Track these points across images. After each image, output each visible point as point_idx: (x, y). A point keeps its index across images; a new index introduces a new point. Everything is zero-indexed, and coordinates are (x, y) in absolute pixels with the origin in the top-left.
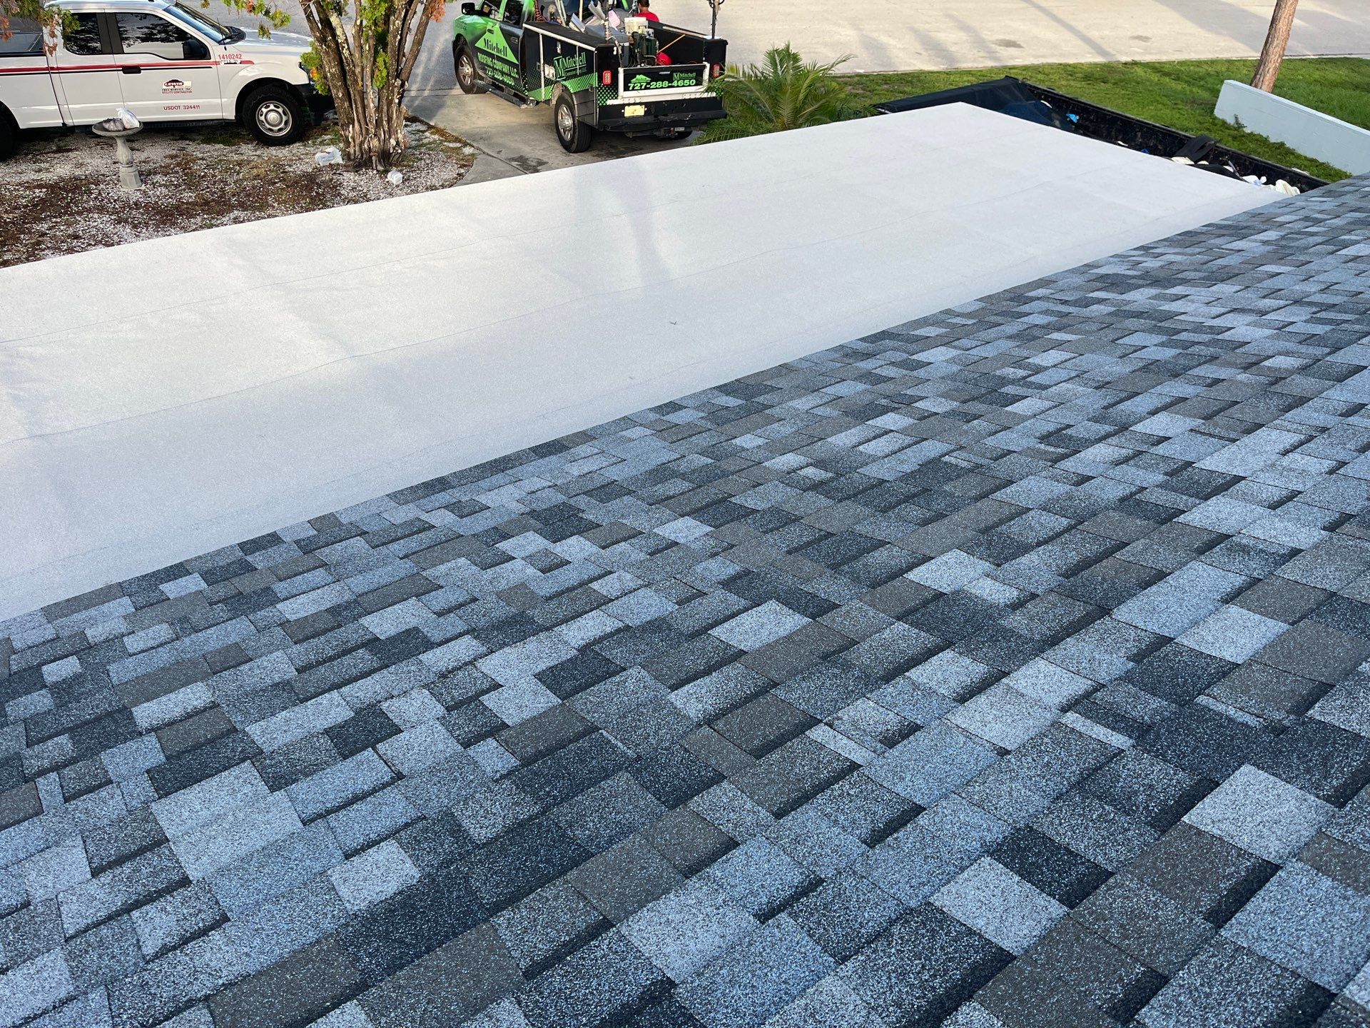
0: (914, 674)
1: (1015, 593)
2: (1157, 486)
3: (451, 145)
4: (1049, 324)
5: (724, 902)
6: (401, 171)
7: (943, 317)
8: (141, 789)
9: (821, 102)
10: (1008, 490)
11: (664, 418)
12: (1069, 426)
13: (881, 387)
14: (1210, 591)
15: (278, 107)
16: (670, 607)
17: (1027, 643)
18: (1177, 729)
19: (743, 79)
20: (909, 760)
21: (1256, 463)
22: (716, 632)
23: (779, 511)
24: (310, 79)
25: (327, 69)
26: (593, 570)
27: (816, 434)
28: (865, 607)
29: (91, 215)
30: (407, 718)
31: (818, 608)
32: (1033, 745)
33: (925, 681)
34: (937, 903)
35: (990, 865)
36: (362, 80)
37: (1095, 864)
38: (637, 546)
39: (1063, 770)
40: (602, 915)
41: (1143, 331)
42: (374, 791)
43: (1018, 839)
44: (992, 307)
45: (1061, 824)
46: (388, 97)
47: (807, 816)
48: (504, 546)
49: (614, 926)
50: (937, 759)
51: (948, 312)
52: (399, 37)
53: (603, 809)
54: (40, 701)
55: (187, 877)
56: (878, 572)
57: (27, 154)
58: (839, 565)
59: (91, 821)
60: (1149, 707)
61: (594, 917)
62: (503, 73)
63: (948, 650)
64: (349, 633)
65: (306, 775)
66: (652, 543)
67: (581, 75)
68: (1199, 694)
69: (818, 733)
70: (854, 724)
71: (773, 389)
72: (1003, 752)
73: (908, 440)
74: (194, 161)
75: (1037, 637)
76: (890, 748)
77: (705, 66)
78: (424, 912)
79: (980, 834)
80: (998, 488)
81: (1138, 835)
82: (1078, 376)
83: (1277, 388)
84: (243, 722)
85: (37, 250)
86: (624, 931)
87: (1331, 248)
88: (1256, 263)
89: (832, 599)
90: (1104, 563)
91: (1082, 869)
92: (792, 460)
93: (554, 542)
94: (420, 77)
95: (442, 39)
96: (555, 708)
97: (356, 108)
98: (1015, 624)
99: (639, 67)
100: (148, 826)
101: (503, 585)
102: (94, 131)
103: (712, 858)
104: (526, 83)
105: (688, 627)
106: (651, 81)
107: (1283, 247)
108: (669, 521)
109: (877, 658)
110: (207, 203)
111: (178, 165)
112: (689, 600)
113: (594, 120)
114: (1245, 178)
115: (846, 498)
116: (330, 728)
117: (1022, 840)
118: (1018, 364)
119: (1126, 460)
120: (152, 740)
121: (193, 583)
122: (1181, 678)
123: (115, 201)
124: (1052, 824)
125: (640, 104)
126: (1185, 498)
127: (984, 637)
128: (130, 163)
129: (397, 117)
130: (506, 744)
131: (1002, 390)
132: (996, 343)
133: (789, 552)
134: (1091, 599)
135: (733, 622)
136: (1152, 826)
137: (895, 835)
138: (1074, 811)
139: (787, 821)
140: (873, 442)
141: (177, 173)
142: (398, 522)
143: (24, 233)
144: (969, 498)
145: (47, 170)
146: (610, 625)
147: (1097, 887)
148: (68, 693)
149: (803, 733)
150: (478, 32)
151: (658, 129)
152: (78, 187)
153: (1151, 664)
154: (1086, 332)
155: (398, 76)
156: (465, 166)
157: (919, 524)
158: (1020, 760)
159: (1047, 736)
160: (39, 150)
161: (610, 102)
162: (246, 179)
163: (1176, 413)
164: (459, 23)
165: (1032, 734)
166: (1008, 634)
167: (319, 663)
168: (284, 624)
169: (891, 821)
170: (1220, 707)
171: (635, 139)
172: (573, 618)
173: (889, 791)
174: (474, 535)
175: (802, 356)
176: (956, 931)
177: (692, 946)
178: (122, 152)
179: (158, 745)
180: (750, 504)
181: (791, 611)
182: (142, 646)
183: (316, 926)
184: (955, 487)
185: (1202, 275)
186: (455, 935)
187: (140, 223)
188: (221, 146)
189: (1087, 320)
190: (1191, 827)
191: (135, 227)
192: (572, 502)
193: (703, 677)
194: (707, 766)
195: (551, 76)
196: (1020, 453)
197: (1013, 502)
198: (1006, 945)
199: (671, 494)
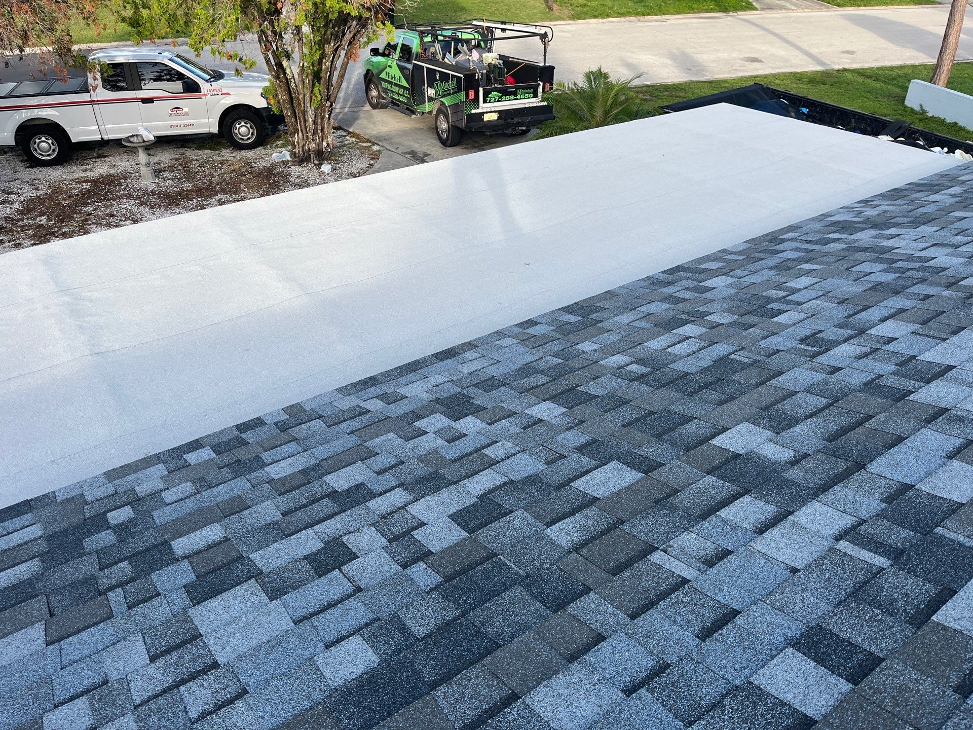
0: (723, 513)
1: (792, 453)
2: (891, 374)
3: (364, 145)
4: (799, 258)
5: (599, 681)
6: (330, 164)
7: (721, 255)
8: (181, 599)
9: (623, 106)
10: (780, 378)
11: (526, 331)
12: (821, 331)
13: (679, 306)
14: (937, 450)
15: (247, 124)
16: (541, 466)
17: (804, 490)
18: (922, 552)
19: (568, 92)
21: (962, 356)
22: (576, 484)
23: (614, 396)
24: (268, 104)
25: (280, 97)
26: (484, 441)
27: (636, 340)
28: (683, 465)
29: (122, 200)
30: (361, 548)
31: (649, 467)
32: (816, 565)
33: (732, 518)
34: (756, 683)
35: (793, 654)
36: (304, 103)
37: (870, 652)
38: (514, 423)
39: (841, 584)
40: (511, 690)
41: (869, 261)
42: (342, 600)
43: (812, 634)
44: (756, 247)
45: (843, 624)
46: (321, 114)
47: (653, 619)
48: (419, 424)
49: (520, 698)
50: (745, 575)
51: (724, 251)
52: (329, 73)
53: (506, 612)
54: (106, 538)
55: (217, 662)
56: (690, 439)
57: (77, 160)
58: (661, 434)
59: (147, 622)
60: (900, 536)
61: (505, 691)
62: (399, 94)
63: (746, 496)
64: (316, 488)
65: (294, 589)
66: (524, 420)
67: (453, 94)
68: (936, 526)
69: (657, 557)
70: (682, 550)
71: (601, 309)
72: (794, 570)
73: (703, 344)
74: (191, 162)
75: (811, 485)
76: (710, 568)
77: (539, 84)
78: (384, 687)
79: (783, 631)
80: (772, 377)
81: (900, 631)
82: (824, 295)
84: (247, 551)
85: (85, 225)
86: (528, 701)
88: (947, 211)
89: (658, 459)
90: (857, 430)
91: (861, 656)
92: (619, 359)
93: (455, 421)
94: (342, 99)
95: (356, 73)
96: (465, 539)
97: (300, 122)
98: (794, 476)
99: (493, 86)
100: (188, 625)
101: (421, 452)
102: (123, 143)
103: (587, 649)
104: (415, 101)
105: (555, 481)
106: (502, 96)
107: (966, 199)
108: (535, 404)
109: (695, 502)
110: (200, 190)
111: (180, 164)
112: (554, 461)
113: (463, 124)
114: (932, 149)
115: (662, 386)
116: (308, 555)
117: (815, 635)
118: (779, 287)
119: (866, 355)
120: (185, 564)
121: (206, 454)
122: (922, 514)
123: (138, 190)
124: (836, 623)
125: (495, 112)
126: (912, 382)
127: (771, 486)
128: (148, 165)
129: (328, 127)
130: (432, 566)
131: (769, 306)
132: (761, 273)
133: (624, 426)
134: (850, 457)
135: (587, 477)
136: (910, 624)
137: (720, 632)
138: (851, 613)
139: (639, 621)
140: (678, 345)
141: (179, 170)
142: (345, 408)
143: (76, 214)
144: (752, 385)
145: (91, 170)
146: (499, 480)
147: (873, 670)
148: (126, 532)
149: (646, 557)
150: (381, 67)
151: (507, 128)
152: (112, 182)
153: (899, 504)
154: (827, 263)
155: (328, 100)
156: (374, 158)
157: (716, 404)
158: (807, 576)
159: (826, 559)
160: (85, 157)
161: (473, 111)
162: (226, 173)
163: (900, 320)
164: (368, 62)
165: (815, 557)
166: (790, 483)
167: (297, 509)
168: (270, 481)
169: (716, 621)
170: (953, 536)
171: (491, 136)
172: (472, 475)
173: (712, 599)
174: (398, 417)
175: (621, 285)
176: (771, 703)
177: (578, 713)
178: (142, 157)
179: (190, 568)
180: (593, 391)
181: (629, 469)
182: (174, 498)
183: (309, 697)
184: (741, 377)
185: (907, 220)
186: (408, 704)
187: (155, 205)
188: (209, 151)
189: (827, 254)
190: (938, 624)
191: (152, 207)
192: (465, 392)
193: (570, 517)
194: (578, 582)
195: (432, 95)
196: (786, 351)
197: (784, 387)
198: (810, 712)
199: (535, 385)
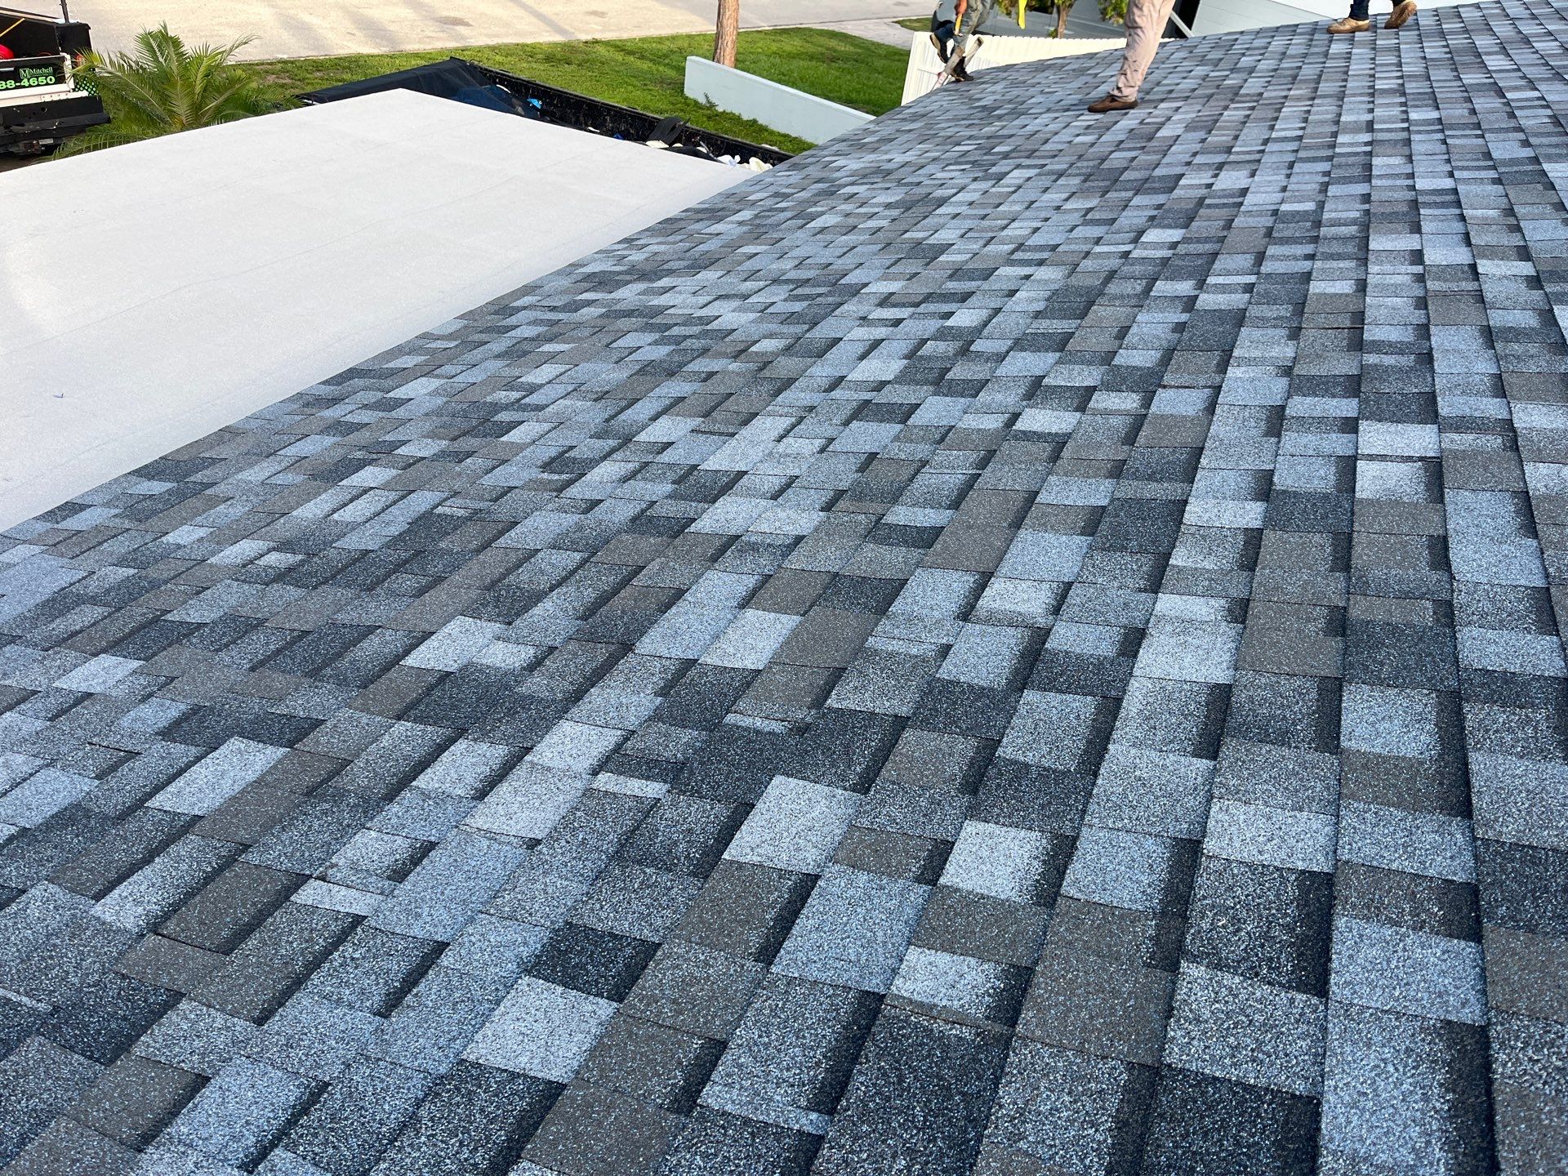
0: (422, 782)
2: (666, 497)
4: (539, 335)
7: (421, 342)
9: (227, 94)
10: (512, 533)
11: (59, 526)
12: (571, 448)
13: (353, 438)
14: (727, 599)
16: (87, 785)
17: (549, 707)
18: (709, 759)
20: (425, 890)
21: (755, 454)
22: (154, 803)
23: (235, 619)
27: (277, 509)
28: (357, 714)
31: (297, 732)
32: (567, 824)
33: (437, 786)
34: (472, 1058)
35: (528, 985)
37: (642, 940)
39: (600, 843)
41: (636, 331)
43: (557, 941)
44: (475, 324)
45: (602, 907)
47: (300, 1007)
50: (459, 876)
51: (425, 336)
56: (370, 666)
58: (320, 669)
60: (681, 741)
63: (461, 740)
66: (53, 702)
68: (726, 714)
69: (307, 895)
70: (354, 867)
71: (214, 461)
72: (533, 844)
73: (393, 496)
75: (559, 696)
76: (401, 882)
77: (64, 58)
79: (515, 952)
80: (501, 533)
81: (681, 890)
82: (575, 390)
83: (766, 373)
87: (800, 222)
88: (734, 246)
89: (314, 715)
90: (623, 593)
91: (629, 951)
92: (247, 548)
98: (535, 688)
105: (116, 806)
107: (758, 226)
108: (76, 666)
109: (376, 775)
112: (114, 768)
114: (719, 158)
115: (321, 583)
117: (561, 941)
118: (510, 386)
119: (632, 475)
122: (709, 700)
124: (592, 910)
126: (694, 504)
127: (499, 713)
131: (495, 419)
132: (483, 366)
134: (613, 638)
135: (180, 782)
136: (695, 875)
137: (415, 991)
138: (614, 887)
139: (274, 1024)
140: (351, 506)
144: (470, 551)
147: (644, 968)
149: (287, 900)
153: (678, 694)
154: (580, 339)
157: (414, 596)
158: (552, 847)
159: (579, 810)
163: (677, 415)
165: (563, 812)
166: (527, 701)
169: (410, 974)
170: (747, 722)
173: (404, 937)
175: (249, 414)
176: (496, 1082)
180: (194, 617)
181: (261, 745)
184: (452, 542)
185: (686, 263)
189: (579, 325)
190: (732, 862)
193: (141, 868)
194: (157, 988)
196: (522, 488)
197: (520, 546)
198: (556, 1074)
199: (78, 628)
